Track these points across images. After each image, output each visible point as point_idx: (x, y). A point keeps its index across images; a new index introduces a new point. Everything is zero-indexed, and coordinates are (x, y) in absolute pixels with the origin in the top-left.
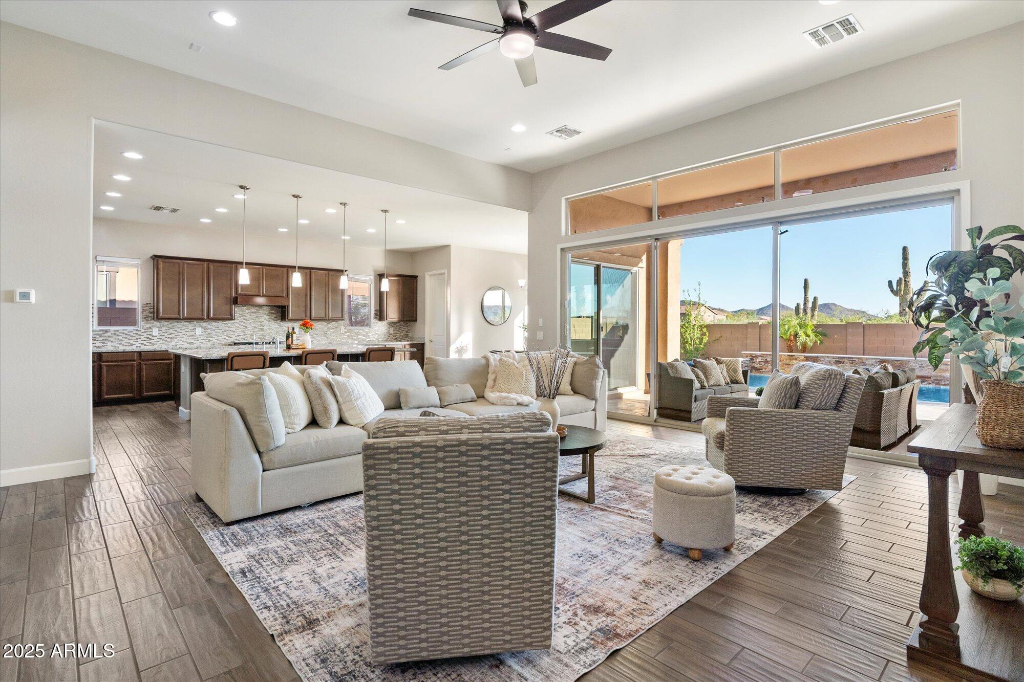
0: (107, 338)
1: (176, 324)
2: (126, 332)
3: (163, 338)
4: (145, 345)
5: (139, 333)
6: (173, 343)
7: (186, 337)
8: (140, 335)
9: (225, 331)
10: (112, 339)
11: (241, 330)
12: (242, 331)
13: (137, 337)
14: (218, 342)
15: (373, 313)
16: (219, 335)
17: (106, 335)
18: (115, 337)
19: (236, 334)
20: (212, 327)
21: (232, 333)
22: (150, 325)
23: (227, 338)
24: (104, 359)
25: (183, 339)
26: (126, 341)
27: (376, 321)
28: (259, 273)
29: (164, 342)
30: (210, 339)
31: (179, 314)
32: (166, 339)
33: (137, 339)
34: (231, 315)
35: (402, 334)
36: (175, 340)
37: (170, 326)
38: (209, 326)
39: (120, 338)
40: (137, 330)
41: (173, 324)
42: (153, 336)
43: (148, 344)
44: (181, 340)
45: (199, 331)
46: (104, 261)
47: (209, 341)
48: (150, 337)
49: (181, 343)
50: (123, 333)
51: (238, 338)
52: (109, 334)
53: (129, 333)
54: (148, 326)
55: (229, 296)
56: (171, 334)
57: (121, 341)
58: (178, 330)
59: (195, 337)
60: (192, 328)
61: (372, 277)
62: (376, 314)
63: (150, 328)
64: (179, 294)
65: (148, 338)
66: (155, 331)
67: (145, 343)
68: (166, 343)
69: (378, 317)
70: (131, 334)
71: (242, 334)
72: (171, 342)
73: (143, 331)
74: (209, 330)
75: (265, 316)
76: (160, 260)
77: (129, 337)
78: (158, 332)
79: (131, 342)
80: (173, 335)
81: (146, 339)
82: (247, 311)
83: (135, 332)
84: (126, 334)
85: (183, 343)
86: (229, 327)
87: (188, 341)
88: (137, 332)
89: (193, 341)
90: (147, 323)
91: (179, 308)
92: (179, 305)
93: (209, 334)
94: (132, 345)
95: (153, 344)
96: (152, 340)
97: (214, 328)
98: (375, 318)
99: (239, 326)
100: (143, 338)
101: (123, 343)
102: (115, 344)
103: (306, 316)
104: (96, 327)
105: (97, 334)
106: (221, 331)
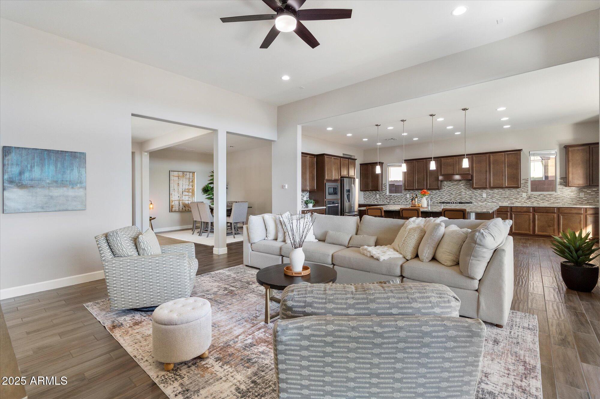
1: (416, 192)
4: (404, 202)
5: (402, 196)
9: (440, 195)
10: (393, 199)
12: (449, 195)
13: (401, 198)
15: (558, 180)
16: (436, 197)
18: (394, 198)
19: (446, 197)
21: (443, 196)
22: (406, 193)
23: (441, 199)
26: (398, 200)
28: (454, 161)
30: (432, 200)
31: (413, 187)
34: (439, 187)
37: (414, 193)
38: (432, 193)
39: (395, 199)
42: (407, 198)
51: (447, 200)
52: (392, 197)
54: (405, 193)
55: (437, 176)
61: (557, 150)
62: (562, 181)
63: (406, 194)
64: (414, 177)
66: (408, 196)
69: (564, 184)
70: (399, 197)
71: (449, 197)
73: (403, 195)
74: (432, 195)
75: (463, 186)
82: (452, 184)
83: (400, 196)
84: (397, 197)
86: (442, 193)
91: (413, 184)
92: (414, 183)
93: (432, 197)
94: (399, 202)
95: (407, 202)
96: (407, 200)
97: (434, 194)
98: (561, 184)
99: (448, 193)
100: (403, 199)
101: (396, 201)
102: (394, 201)
103: (486, 185)
104: (388, 193)
105: (388, 197)
106: (437, 195)
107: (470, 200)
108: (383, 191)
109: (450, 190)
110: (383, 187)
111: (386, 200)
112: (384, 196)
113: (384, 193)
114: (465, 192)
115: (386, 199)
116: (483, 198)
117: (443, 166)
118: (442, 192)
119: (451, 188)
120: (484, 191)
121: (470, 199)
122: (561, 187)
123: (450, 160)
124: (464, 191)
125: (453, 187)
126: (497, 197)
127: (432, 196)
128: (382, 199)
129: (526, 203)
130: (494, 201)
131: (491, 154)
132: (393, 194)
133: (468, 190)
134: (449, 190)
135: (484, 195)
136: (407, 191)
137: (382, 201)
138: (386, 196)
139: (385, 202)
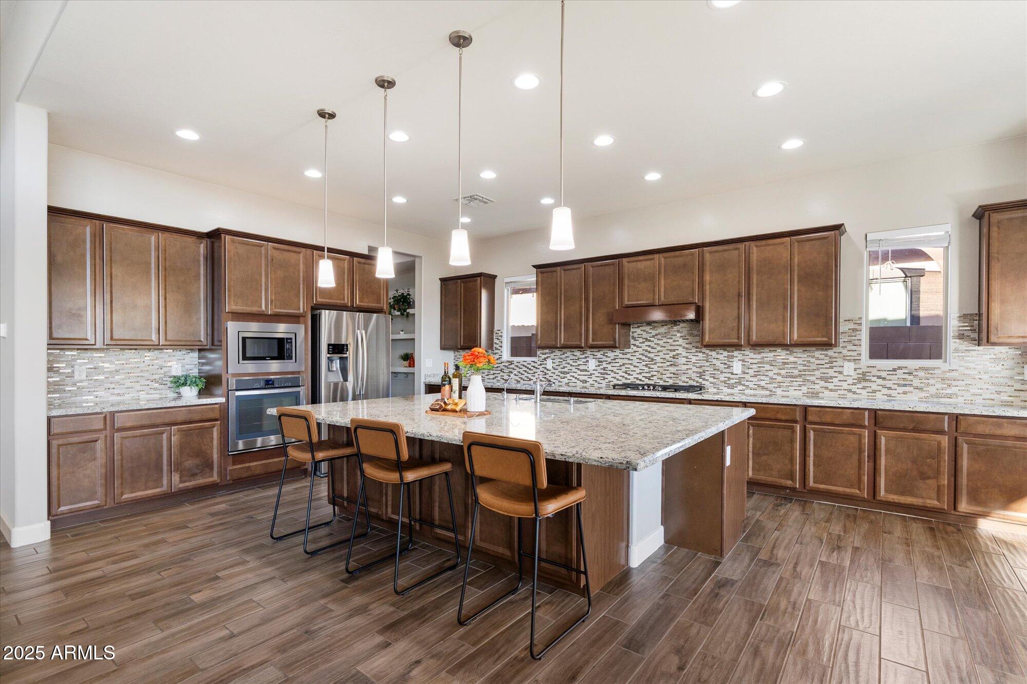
1: (569, 354)
3: (557, 372)
5: (537, 365)
6: (566, 380)
7: (579, 372)
8: (537, 368)
9: (624, 364)
11: (644, 363)
12: (646, 365)
13: (535, 370)
14: (615, 381)
15: (954, 323)
16: (615, 369)
17: (511, 366)
18: (518, 369)
19: (638, 371)
20: (607, 358)
21: (632, 368)
22: (545, 356)
23: (626, 376)
25: (576, 375)
26: (526, 374)
27: (968, 344)
29: (557, 377)
30: (606, 376)
31: (556, 341)
32: (560, 374)
33: (535, 373)
36: (568, 376)
37: (563, 356)
38: (604, 358)
39: (521, 371)
40: (534, 362)
41: (566, 355)
42: (548, 370)
43: (543, 379)
44: (573, 376)
45: (592, 364)
46: (511, 282)
47: (604, 379)
48: (545, 371)
49: (574, 380)
50: (524, 365)
51: (640, 377)
52: (513, 366)
53: (528, 366)
54: (543, 357)
56: (564, 368)
57: (522, 374)
58: (571, 362)
59: (589, 373)
60: (585, 360)
61: (952, 227)
62: (965, 326)
63: (545, 359)
64: (557, 312)
67: (541, 377)
68: (559, 379)
71: (647, 369)
72: (564, 378)
73: (539, 362)
75: (680, 341)
77: (528, 370)
78: (552, 365)
79: (530, 376)
80: (566, 370)
82: (654, 332)
83: (533, 364)
84: (526, 367)
85: (576, 381)
86: (629, 359)
87: (582, 378)
88: (534, 364)
89: (586, 378)
90: (543, 354)
91: (556, 334)
92: (556, 329)
93: (604, 369)
94: (530, 380)
96: (547, 376)
97: (609, 360)
98: (961, 336)
99: (643, 358)
100: (539, 372)
101: (523, 377)
102: (517, 378)
103: (739, 338)
104: (505, 357)
105: (505, 366)
106: (618, 365)
107: (700, 380)
108: (497, 351)
109: (649, 349)
110: (495, 341)
111: (502, 374)
113: (497, 356)
114: (687, 357)
115: (501, 370)
116: (732, 374)
117: (626, 282)
118: (628, 356)
119: (652, 344)
120: (736, 353)
121: (700, 377)
122: (964, 345)
123: (644, 263)
124: (684, 354)
125: (656, 341)
126: (770, 374)
127: (604, 365)
128: (492, 372)
129: (854, 393)
130: (763, 383)
131: (752, 244)
132: (516, 359)
133: (694, 350)
134: (646, 351)
135: (737, 367)
136: (547, 351)
137: (492, 377)
138: (501, 363)
139: (498, 379)
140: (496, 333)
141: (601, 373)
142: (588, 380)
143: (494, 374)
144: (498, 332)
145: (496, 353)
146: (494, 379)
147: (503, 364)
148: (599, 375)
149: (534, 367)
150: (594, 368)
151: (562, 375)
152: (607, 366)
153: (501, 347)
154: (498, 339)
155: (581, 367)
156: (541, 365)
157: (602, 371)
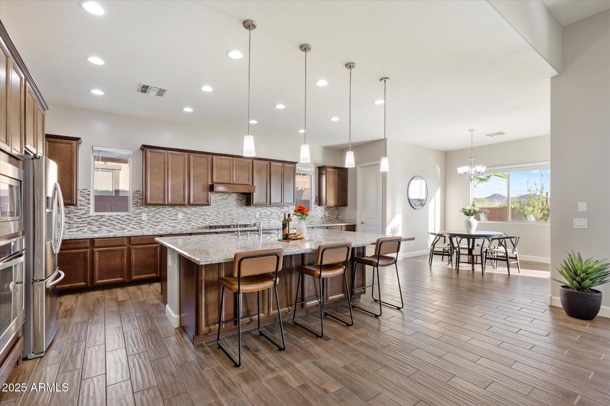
0: (102, 223)
1: (161, 209)
2: (119, 217)
3: (151, 222)
4: (135, 229)
5: (131, 218)
6: (159, 227)
7: (170, 221)
8: (131, 220)
9: (202, 215)
10: (106, 224)
11: (214, 214)
12: (216, 215)
13: (129, 221)
14: (197, 225)
15: (314, 199)
16: (196, 218)
17: (101, 220)
18: (110, 222)
19: (211, 218)
20: (191, 212)
21: (207, 217)
22: (140, 211)
23: (203, 221)
24: (96, 244)
25: (167, 223)
26: (119, 225)
27: (317, 206)
28: (230, 163)
29: (151, 226)
30: (190, 223)
31: (164, 200)
32: (153, 223)
33: (129, 223)
34: (208, 201)
35: (334, 217)
36: (161, 224)
37: (157, 211)
38: (189, 211)
39: (114, 223)
40: (128, 215)
41: (159, 210)
42: (142, 221)
43: (138, 228)
44: (165, 224)
45: (180, 215)
46: (100, 151)
47: (189, 224)
48: (140, 221)
49: (166, 226)
50: (117, 218)
51: (212, 222)
52: (104, 219)
53: (121, 218)
54: (138, 211)
55: (206, 184)
56: (157, 218)
57: (114, 225)
58: (164, 215)
59: (178, 221)
60: (175, 213)
61: (313, 169)
62: (316, 200)
63: (140, 213)
64: (164, 181)
65: (138, 222)
66: (144, 216)
67: (135, 227)
68: (153, 227)
69: (318, 203)
70: (124, 219)
71: (216, 218)
72: (158, 225)
73: (133, 216)
74: (189, 215)
76: (148, 150)
77: (121, 222)
78: (146, 217)
79: (124, 226)
80: (159, 220)
81: (136, 223)
82: (220, 198)
83: (127, 217)
84: (119, 219)
85: (168, 227)
86: (205, 212)
87: (172, 225)
88: (129, 217)
89: (175, 225)
90: (137, 209)
92: (164, 192)
94: (124, 229)
95: (142, 228)
96: (142, 225)
98: (315, 203)
99: (214, 211)
100: (133, 223)
101: (116, 227)
102: (109, 229)
104: (92, 213)
105: (93, 220)
106: (198, 215)
110: (79, 198)
111: (89, 226)
112: (81, 218)
113: (83, 212)
115: (89, 223)
124: (235, 209)
125: (221, 202)
128: (75, 226)
132: (106, 214)
135: (257, 215)
137: (76, 229)
138: (89, 217)
139: (86, 231)
140: (81, 192)
141: (187, 221)
142: (177, 225)
143: (78, 227)
144: (83, 191)
145: (81, 209)
146: (77, 231)
147: (91, 218)
148: (186, 222)
149: (128, 219)
150: (182, 218)
151: (156, 224)
152: (190, 216)
153: (89, 204)
154: (84, 197)
155: (172, 218)
156: (135, 217)
157: (188, 220)
